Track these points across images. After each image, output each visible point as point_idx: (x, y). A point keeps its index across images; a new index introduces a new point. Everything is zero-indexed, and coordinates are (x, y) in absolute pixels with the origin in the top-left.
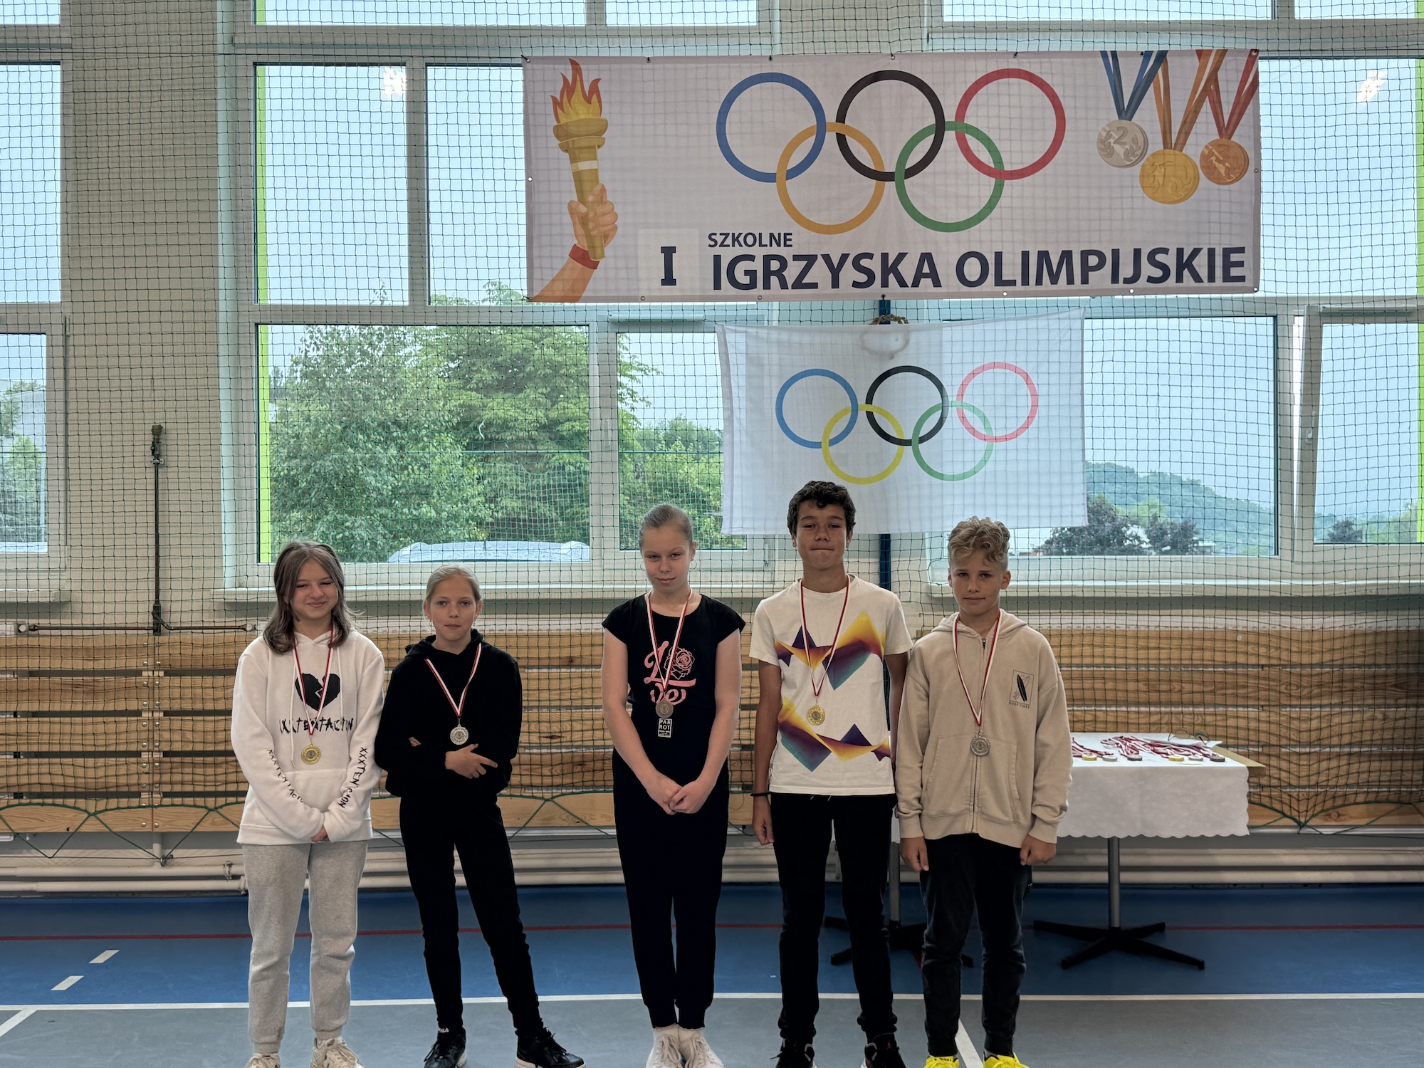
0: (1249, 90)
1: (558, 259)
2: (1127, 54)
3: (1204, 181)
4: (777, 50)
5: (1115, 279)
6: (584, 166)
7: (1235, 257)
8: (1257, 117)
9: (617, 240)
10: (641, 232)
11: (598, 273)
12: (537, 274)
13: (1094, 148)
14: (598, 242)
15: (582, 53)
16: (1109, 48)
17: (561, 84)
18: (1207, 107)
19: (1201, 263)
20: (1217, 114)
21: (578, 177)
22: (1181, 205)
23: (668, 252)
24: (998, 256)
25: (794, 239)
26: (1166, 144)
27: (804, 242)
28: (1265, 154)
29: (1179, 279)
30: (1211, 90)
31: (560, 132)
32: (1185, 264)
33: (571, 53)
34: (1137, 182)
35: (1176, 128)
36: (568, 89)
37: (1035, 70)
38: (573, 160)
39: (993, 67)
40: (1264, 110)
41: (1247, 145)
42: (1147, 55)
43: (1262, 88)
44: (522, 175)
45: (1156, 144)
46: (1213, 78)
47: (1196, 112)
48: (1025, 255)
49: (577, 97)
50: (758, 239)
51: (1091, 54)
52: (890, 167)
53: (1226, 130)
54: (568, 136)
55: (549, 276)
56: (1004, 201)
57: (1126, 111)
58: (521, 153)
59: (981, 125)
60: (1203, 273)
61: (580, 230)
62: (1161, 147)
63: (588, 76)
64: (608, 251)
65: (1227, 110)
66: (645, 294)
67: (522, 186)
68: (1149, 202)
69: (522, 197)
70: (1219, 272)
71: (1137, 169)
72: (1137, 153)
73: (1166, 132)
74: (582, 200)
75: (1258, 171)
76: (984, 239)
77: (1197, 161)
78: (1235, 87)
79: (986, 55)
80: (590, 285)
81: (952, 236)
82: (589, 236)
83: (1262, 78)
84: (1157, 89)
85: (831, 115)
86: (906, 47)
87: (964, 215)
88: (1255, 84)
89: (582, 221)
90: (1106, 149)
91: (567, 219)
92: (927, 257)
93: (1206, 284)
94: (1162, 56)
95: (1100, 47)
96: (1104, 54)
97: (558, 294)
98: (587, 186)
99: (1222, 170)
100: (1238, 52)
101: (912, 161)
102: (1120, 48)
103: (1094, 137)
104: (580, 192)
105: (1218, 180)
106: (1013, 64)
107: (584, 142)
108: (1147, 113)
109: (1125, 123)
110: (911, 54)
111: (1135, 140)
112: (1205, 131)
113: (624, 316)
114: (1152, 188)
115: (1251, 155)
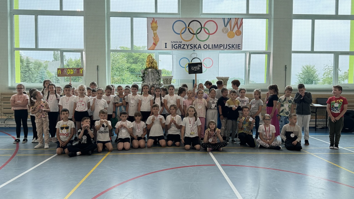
0: (242, 24)
1: (151, 44)
2: (226, 18)
3: (235, 35)
4: (180, 17)
5: (224, 48)
6: (155, 32)
7: (239, 45)
8: (243, 27)
9: (159, 42)
10: (162, 41)
11: (157, 46)
12: (148, 46)
13: (221, 31)
14: (157, 42)
15: (155, 17)
16: (224, 18)
17: (152, 21)
18: (236, 25)
19: (235, 46)
20: (237, 26)
21: (154, 33)
22: (232, 39)
23: (166, 44)
24: (209, 45)
25: (182, 42)
26: (231, 30)
27: (184, 43)
28: (243, 32)
29: (232, 48)
30: (237, 23)
31: (152, 27)
32: (233, 46)
33: (153, 17)
34: (227, 35)
35: (232, 28)
36: (153, 22)
37: (214, 20)
38: (153, 31)
39: (208, 20)
40: (243, 26)
41: (241, 31)
42: (228, 19)
43: (243, 23)
44: (147, 33)
45: (229, 30)
46: (237, 22)
47: (235, 26)
48: (212, 45)
49: (154, 23)
50: (177, 42)
51: (221, 18)
52: (195, 33)
53: (238, 29)
54: (153, 28)
55: (150, 46)
56: (210, 38)
57: (226, 26)
58: (147, 30)
59: (207, 27)
60: (235, 47)
61: (154, 40)
62: (230, 31)
63: (155, 20)
64: (158, 43)
65: (239, 26)
66: (163, 49)
67: (147, 34)
68: (228, 38)
69: (147, 36)
70: (237, 47)
71: (227, 34)
72: (227, 32)
73: (231, 29)
74: (154, 37)
75: (242, 34)
76: (207, 43)
77: (235, 33)
78: (240, 23)
79: (208, 18)
80: (156, 48)
81: (203, 42)
82: (155, 41)
83: (243, 22)
84: (230, 23)
85: (187, 26)
86: (197, 17)
87: (204, 39)
88: (242, 22)
89: (154, 39)
90: (223, 31)
91: (153, 39)
92: (200, 45)
93: (235, 49)
94: (230, 19)
95: (222, 18)
96: (223, 18)
97: (151, 49)
98: (155, 35)
99: (238, 34)
100: (240, 18)
101: (198, 32)
102: (225, 18)
103: (222, 29)
104: (154, 35)
105: (237, 35)
106: (211, 20)
107: (155, 29)
108: (228, 26)
109: (225, 27)
110: (198, 18)
111: (227, 30)
112: (236, 29)
113: (160, 52)
114: (229, 36)
115: (242, 32)
